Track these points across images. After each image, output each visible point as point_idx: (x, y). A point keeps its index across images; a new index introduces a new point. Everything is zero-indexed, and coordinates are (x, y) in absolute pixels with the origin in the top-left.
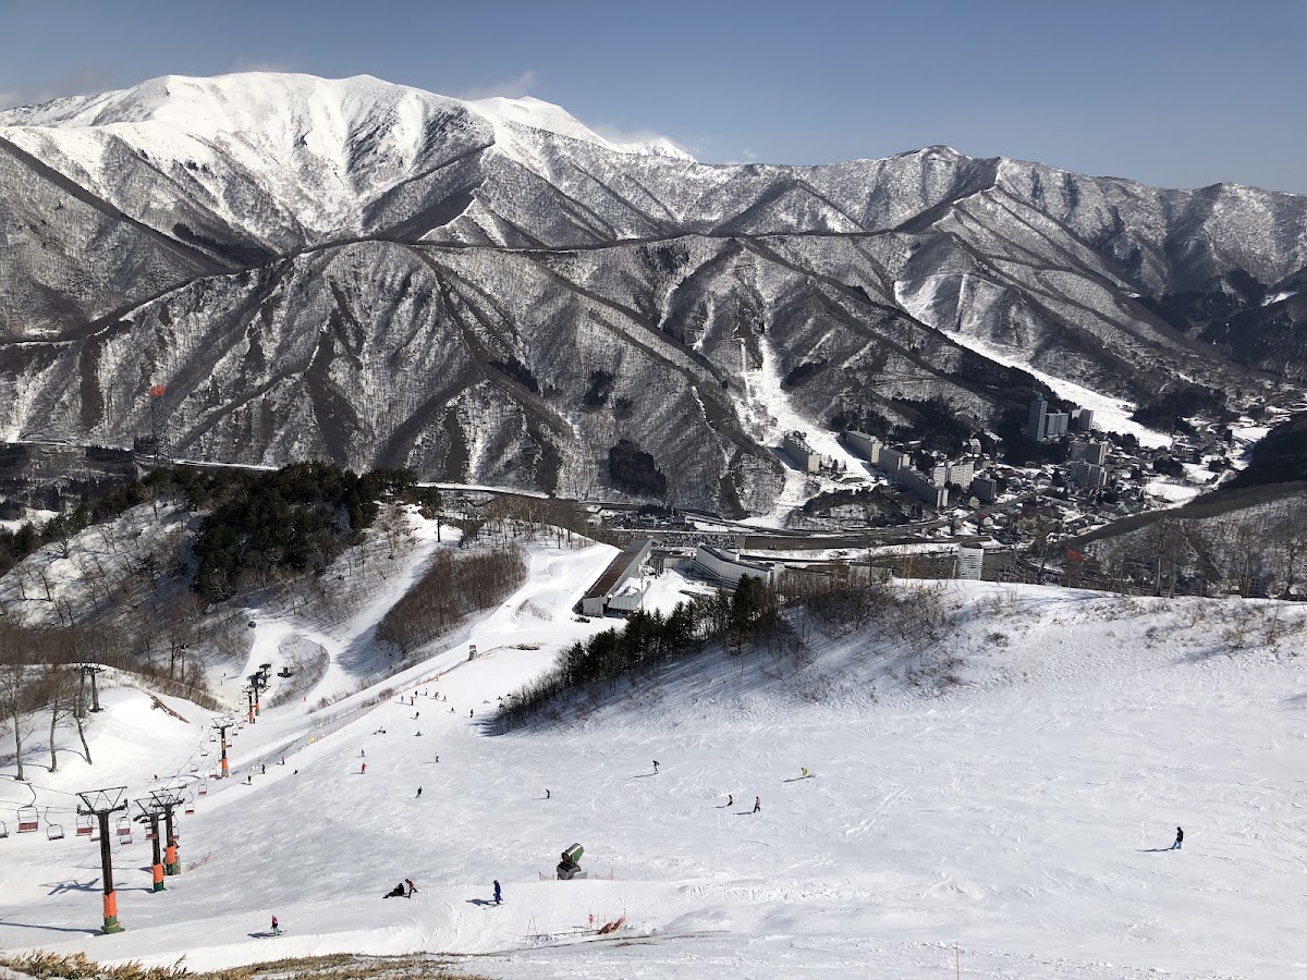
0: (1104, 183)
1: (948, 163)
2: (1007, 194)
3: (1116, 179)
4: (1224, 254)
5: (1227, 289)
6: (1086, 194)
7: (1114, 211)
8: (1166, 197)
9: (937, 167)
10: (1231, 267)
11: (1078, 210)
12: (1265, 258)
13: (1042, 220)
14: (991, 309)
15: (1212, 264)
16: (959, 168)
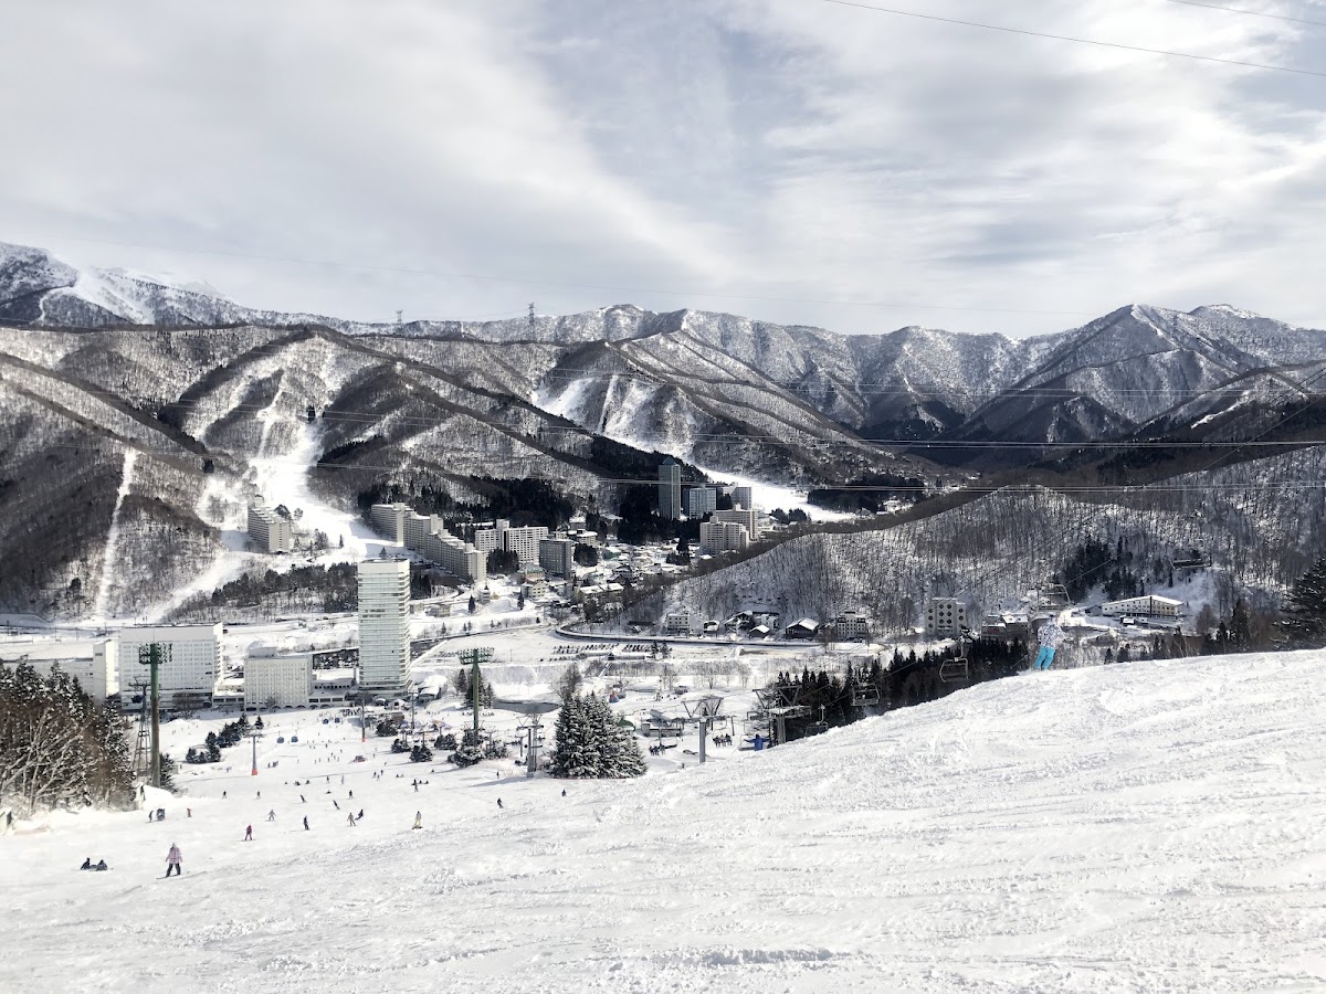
0: (794, 331)
1: (633, 319)
2: (691, 338)
3: (806, 327)
4: (920, 388)
5: (925, 417)
6: (776, 340)
7: (806, 355)
8: (857, 342)
9: (622, 322)
10: (925, 398)
11: (768, 355)
12: (959, 390)
13: (729, 361)
14: (645, 406)
15: (907, 396)
16: (644, 322)
